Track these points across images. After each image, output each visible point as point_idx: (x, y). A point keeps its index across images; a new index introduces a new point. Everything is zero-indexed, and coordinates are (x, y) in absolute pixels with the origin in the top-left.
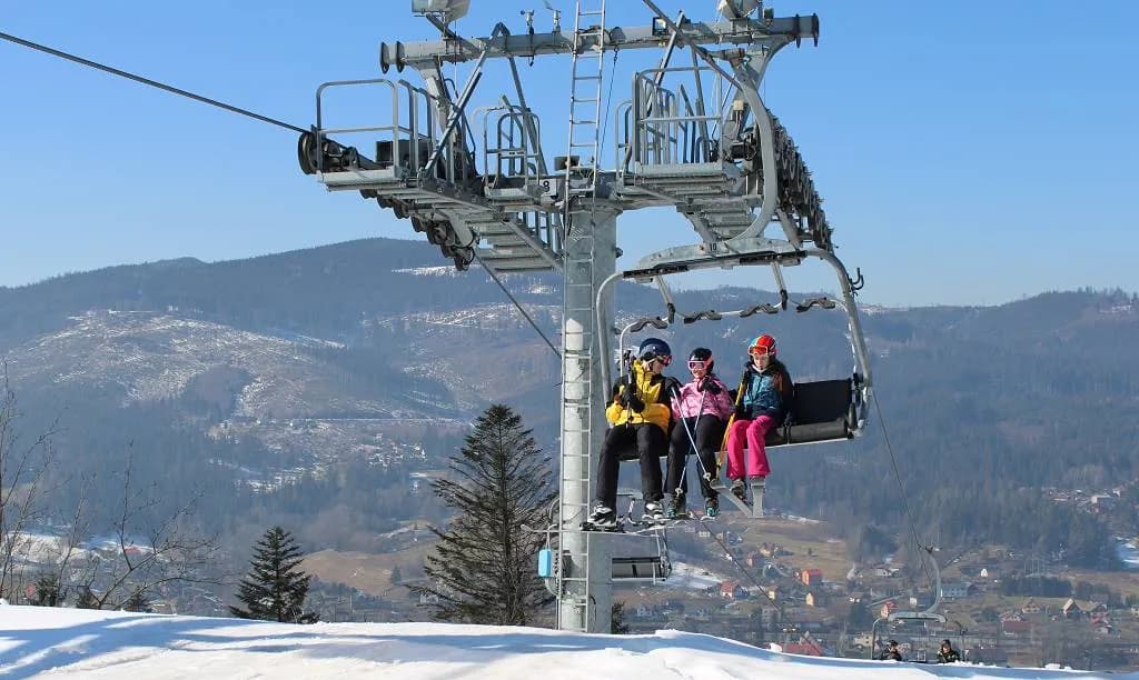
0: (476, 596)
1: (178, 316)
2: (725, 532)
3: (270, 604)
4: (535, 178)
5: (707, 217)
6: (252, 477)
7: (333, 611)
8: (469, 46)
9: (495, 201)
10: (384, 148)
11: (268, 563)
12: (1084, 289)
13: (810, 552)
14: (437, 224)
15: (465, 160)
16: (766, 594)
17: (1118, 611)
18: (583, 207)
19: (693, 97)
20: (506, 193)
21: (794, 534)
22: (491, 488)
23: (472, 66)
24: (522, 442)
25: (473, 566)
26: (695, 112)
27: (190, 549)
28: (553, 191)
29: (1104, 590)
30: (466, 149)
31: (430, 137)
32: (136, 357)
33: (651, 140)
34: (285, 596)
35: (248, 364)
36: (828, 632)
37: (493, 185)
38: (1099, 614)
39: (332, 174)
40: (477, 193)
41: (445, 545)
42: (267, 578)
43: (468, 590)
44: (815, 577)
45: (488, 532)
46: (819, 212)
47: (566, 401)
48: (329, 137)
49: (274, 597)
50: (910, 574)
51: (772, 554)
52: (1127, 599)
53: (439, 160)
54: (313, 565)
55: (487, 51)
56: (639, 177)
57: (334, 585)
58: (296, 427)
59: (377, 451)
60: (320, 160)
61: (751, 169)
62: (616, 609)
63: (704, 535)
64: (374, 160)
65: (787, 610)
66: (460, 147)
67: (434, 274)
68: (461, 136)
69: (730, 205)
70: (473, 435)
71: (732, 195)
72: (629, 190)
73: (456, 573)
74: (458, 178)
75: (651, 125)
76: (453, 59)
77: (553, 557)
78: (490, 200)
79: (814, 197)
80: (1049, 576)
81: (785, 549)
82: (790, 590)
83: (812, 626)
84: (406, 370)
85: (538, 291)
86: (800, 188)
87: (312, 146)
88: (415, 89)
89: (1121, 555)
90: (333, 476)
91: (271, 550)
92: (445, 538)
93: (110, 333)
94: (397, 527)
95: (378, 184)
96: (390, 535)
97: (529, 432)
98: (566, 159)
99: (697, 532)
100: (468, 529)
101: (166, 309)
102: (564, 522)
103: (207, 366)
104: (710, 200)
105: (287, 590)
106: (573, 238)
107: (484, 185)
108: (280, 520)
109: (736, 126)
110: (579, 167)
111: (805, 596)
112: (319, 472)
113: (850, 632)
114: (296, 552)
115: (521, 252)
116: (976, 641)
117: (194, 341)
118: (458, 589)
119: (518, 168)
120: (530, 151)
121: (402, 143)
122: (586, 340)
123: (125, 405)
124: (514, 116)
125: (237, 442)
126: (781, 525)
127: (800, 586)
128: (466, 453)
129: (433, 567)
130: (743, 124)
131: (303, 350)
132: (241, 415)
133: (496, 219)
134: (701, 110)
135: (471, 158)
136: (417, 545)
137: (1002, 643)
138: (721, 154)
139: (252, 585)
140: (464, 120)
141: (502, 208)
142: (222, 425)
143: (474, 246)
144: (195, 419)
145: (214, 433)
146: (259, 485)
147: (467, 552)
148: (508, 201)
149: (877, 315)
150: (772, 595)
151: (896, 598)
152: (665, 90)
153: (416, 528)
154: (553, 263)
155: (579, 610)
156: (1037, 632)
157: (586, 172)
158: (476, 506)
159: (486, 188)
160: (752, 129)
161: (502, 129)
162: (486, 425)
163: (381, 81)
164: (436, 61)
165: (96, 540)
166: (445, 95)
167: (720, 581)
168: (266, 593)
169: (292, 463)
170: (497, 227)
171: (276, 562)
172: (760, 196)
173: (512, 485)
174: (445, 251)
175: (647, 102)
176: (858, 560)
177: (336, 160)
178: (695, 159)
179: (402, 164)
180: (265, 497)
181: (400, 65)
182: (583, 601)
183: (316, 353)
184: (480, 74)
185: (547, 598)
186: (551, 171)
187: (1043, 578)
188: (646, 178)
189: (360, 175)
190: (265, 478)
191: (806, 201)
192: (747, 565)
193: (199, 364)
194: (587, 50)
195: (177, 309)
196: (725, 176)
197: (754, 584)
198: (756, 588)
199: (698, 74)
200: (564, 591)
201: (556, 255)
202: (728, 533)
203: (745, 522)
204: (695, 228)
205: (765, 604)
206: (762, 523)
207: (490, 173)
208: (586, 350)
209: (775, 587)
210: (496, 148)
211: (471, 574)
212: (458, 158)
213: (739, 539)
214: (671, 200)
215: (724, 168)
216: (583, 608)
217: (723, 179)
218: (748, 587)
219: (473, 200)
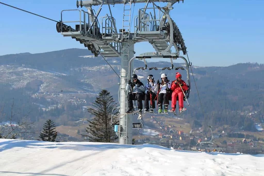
0: (99, 137)
1: (24, 67)
2: (160, 122)
3: (47, 139)
4: (114, 34)
5: (156, 44)
6: (43, 107)
7: (63, 140)
8: (99, 2)
9: (105, 40)
10: (77, 26)
11: (47, 129)
12: (248, 63)
13: (181, 127)
14: (90, 45)
15: (97, 29)
16: (170, 137)
17: (256, 142)
18: (126, 42)
19: (153, 15)
20: (107, 38)
21: (177, 122)
22: (102, 110)
23: (99, 7)
24: (110, 99)
25: (98, 130)
26: (154, 19)
27: (28, 125)
28: (119, 38)
29: (252, 136)
30: (98, 27)
31: (89, 24)
32: (14, 77)
33: (143, 25)
34: (51, 137)
35: (42, 79)
36: (185, 146)
37: (104, 36)
38: (251, 142)
39: (65, 32)
40: (100, 38)
41: (91, 124)
42: (47, 132)
43: (97, 136)
44: (182, 133)
45: (101, 121)
46: (183, 43)
47: (121, 89)
48: (64, 23)
49: (48, 137)
50: (205, 132)
51: (171, 127)
52: (258, 138)
53: (91, 29)
54: (58, 129)
55: (103, 3)
56: (140, 34)
57: (63, 134)
58: (54, 95)
59: (74, 101)
60: (62, 29)
61: (167, 33)
62: (133, 140)
63: (155, 122)
64: (75, 29)
65: (175, 141)
66: (96, 26)
67: (89, 57)
68: (96, 24)
69: (161, 41)
70: (98, 97)
71: (162, 39)
72: (137, 37)
73: (94, 132)
74: (96, 34)
75: (143, 22)
76: (95, 5)
77: (118, 127)
78: (103, 39)
79: (182, 39)
80: (239, 133)
81: (175, 126)
82: (176, 136)
83: (181, 145)
84: (82, 81)
85: (115, 62)
86: (179, 38)
87: (60, 25)
88: (85, 12)
89: (257, 128)
90: (63, 107)
91: (48, 125)
92: (91, 123)
93: (7, 71)
94: (79, 120)
95: (76, 35)
96: (77, 122)
97: (112, 97)
98: (122, 30)
99: (153, 121)
100: (97, 120)
101: (22, 65)
102: (121, 118)
103: (32, 80)
104: (157, 40)
105: (52, 135)
106: (124, 49)
107: (102, 36)
108: (50, 118)
109: (164, 22)
110: (125, 32)
111: (179, 137)
112: (60, 106)
113: (190, 146)
114: (54, 126)
115: (110, 52)
116: (221, 149)
117: (29, 73)
118: (94, 135)
119: (110, 32)
120: (113, 28)
121: (82, 25)
122: (126, 74)
123: (11, 89)
124: (109, 19)
125: (39, 98)
126: (174, 120)
127: (178, 135)
128: (96, 102)
129: (88, 130)
130: (165, 22)
131: (56, 76)
132: (40, 92)
133: (105, 44)
135: (99, 29)
136: (84, 124)
137: (228, 149)
138: (160, 29)
139: (43, 134)
140: (97, 20)
141: (106, 41)
142: (36, 94)
143: (99, 51)
144: (29, 93)
145: (33, 96)
146: (44, 109)
147: (96, 126)
148: (108, 40)
149: (198, 69)
150: (171, 137)
151: (202, 138)
152: (146, 13)
153: (84, 120)
154: (119, 55)
155: (124, 140)
156: (236, 147)
157: (127, 33)
158: (99, 115)
159: (102, 37)
160: (167, 23)
162: (101, 95)
163: (77, 10)
164: (90, 5)
165: (3, 123)
166: (92, 13)
167: (159, 134)
168: (47, 136)
169: (53, 104)
170: (105, 46)
171: (49, 128)
172: (169, 39)
173: (107, 109)
174: (92, 52)
175: (142, 16)
176: (193, 129)
177: (66, 29)
178: (153, 30)
179: (82, 30)
180: (46, 112)
181: (82, 6)
182: (125, 138)
183: (59, 77)
184: (101, 9)
185: (116, 137)
186: (118, 32)
187: (237, 133)
188: (142, 35)
189: (71, 33)
190: (47, 107)
191: (180, 41)
192: (165, 130)
193: (30, 79)
194: (127, 3)
195: (25, 65)
196: (161, 34)
197: (167, 135)
198: (168, 135)
199: (154, 10)
200: (121, 135)
201: (119, 53)
202: (161, 122)
203: (165, 119)
204: (153, 47)
205: (170, 139)
206: (169, 119)
207: (104, 33)
208: (126, 76)
209: (172, 135)
210: (105, 27)
211: (97, 131)
212: (96, 29)
213: (164, 123)
214: (148, 40)
215: (160, 33)
216: (125, 139)
217: (160, 35)
218: (165, 135)
219: (99, 39)
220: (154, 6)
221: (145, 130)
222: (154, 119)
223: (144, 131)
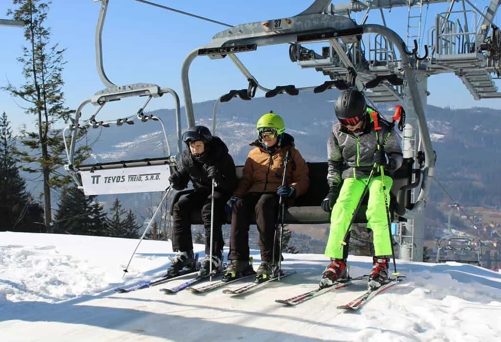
0: (363, 242)
1: (237, 121)
2: (473, 216)
4: (391, 62)
5: (468, 77)
7: (301, 246)
8: (362, 4)
9: (374, 72)
10: (326, 50)
15: (360, 54)
16: (492, 244)
19: (463, 24)
20: (379, 68)
23: (364, 13)
26: (464, 31)
28: (399, 67)
30: (361, 50)
33: (443, 44)
37: (373, 65)
39: (303, 61)
40: (366, 68)
43: (359, 239)
48: (302, 46)
51: (495, 227)
53: (349, 54)
55: (371, 6)
56: (438, 60)
57: (301, 235)
60: (298, 55)
61: (489, 55)
62: (425, 249)
63: (464, 217)
64: (321, 55)
66: (358, 49)
68: (359, 44)
69: (480, 72)
71: (480, 67)
72: (434, 66)
74: (357, 61)
75: (443, 37)
76: (356, 10)
77: (398, 227)
78: (371, 71)
85: (391, 109)
87: (295, 49)
95: (323, 65)
99: (461, 216)
101: (232, 118)
104: (470, 70)
107: (369, 65)
109: (483, 36)
115: (385, 94)
117: (244, 131)
118: (355, 238)
119: (384, 58)
120: (389, 49)
122: (414, 132)
130: (486, 35)
134: (467, 30)
135: (363, 53)
138: (476, 49)
143: (364, 90)
148: (379, 72)
150: (495, 245)
152: (450, 21)
154: (399, 99)
155: (409, 250)
159: (370, 67)
160: (490, 37)
161: (377, 40)
164: (348, 11)
172: (493, 68)
175: (442, 26)
177: (305, 56)
178: (463, 52)
179: (333, 56)
182: (411, 246)
184: (367, 17)
186: (399, 58)
188: (442, 61)
189: (315, 62)
192: (483, 231)
193: (246, 141)
194: (415, 4)
195: (237, 118)
196: (478, 59)
197: (486, 240)
198: (488, 241)
199: (465, 14)
200: (402, 241)
201: (400, 95)
202: (475, 216)
203: (483, 212)
204: (463, 82)
205: (491, 248)
206: (491, 213)
207: (371, 60)
208: (413, 136)
209: (496, 241)
210: (374, 48)
211: (360, 232)
212: (357, 54)
213: (480, 219)
214: (453, 70)
215: (477, 56)
216: (411, 249)
217: (476, 60)
218: (483, 240)
219: (364, 71)
220: (464, 9)
221: (445, 231)
222: (463, 212)
223: (443, 232)
